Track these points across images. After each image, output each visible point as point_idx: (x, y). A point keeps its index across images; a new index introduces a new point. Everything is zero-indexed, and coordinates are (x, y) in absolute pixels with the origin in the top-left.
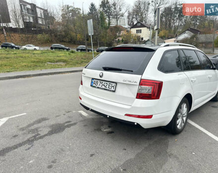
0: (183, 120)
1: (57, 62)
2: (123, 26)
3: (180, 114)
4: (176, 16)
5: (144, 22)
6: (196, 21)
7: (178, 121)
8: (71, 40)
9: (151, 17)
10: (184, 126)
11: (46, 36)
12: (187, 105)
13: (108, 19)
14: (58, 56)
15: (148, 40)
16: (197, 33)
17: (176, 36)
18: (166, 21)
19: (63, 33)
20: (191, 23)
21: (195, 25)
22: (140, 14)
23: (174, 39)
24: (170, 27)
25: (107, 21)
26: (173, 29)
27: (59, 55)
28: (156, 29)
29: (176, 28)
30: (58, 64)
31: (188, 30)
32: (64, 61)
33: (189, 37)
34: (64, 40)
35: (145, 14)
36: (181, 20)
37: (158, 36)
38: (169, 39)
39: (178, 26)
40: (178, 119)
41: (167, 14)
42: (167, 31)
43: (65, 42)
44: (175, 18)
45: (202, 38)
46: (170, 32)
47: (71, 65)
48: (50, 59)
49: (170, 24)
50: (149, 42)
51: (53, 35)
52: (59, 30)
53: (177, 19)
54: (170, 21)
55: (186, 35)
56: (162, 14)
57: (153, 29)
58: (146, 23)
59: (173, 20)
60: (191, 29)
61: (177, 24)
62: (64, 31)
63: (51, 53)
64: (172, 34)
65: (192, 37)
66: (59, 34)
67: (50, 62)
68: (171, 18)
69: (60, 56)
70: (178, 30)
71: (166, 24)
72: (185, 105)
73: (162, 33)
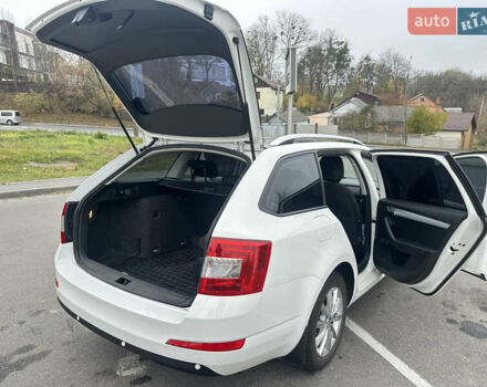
0: (332, 329)
1: (55, 160)
2: (222, 83)
3: (323, 318)
4: (330, 67)
5: (265, 76)
6: (371, 78)
7: (318, 339)
8: (99, 108)
9: (279, 66)
10: (337, 345)
11: (37, 98)
12: (341, 289)
13: (187, 65)
14: (62, 147)
15: (275, 115)
16: (374, 104)
17: (332, 108)
18: (311, 76)
19: (80, 92)
20: (360, 83)
21: (368, 85)
22: (256, 59)
23: (327, 114)
24: (320, 89)
25: (184, 70)
26: (325, 93)
27: (65, 144)
28: (290, 93)
29: (333, 91)
30: (57, 165)
31: (355, 96)
32: (75, 159)
33: (358, 110)
34: (82, 107)
35: (268, 60)
36: (341, 75)
37: (294, 106)
38: (317, 113)
39: (335, 87)
40: (318, 331)
41: (314, 62)
42: (314, 98)
43: (84, 112)
44: (330, 71)
45: (383, 113)
46: (319, 99)
47: (90, 168)
48: (38, 154)
49: (319, 82)
50: (276, 120)
51: (55, 95)
52: (69, 83)
53: (334, 72)
54: (319, 75)
55: (352, 107)
56: (303, 61)
57: (284, 91)
58: (269, 77)
59: (326, 73)
60: (362, 94)
61: (333, 82)
62: (84, 88)
63: (45, 139)
64: (324, 104)
65: (364, 112)
66: (69, 93)
67: (36, 161)
68: (321, 69)
69: (66, 148)
70: (337, 95)
71: (312, 81)
72: (336, 292)
73: (303, 101)
